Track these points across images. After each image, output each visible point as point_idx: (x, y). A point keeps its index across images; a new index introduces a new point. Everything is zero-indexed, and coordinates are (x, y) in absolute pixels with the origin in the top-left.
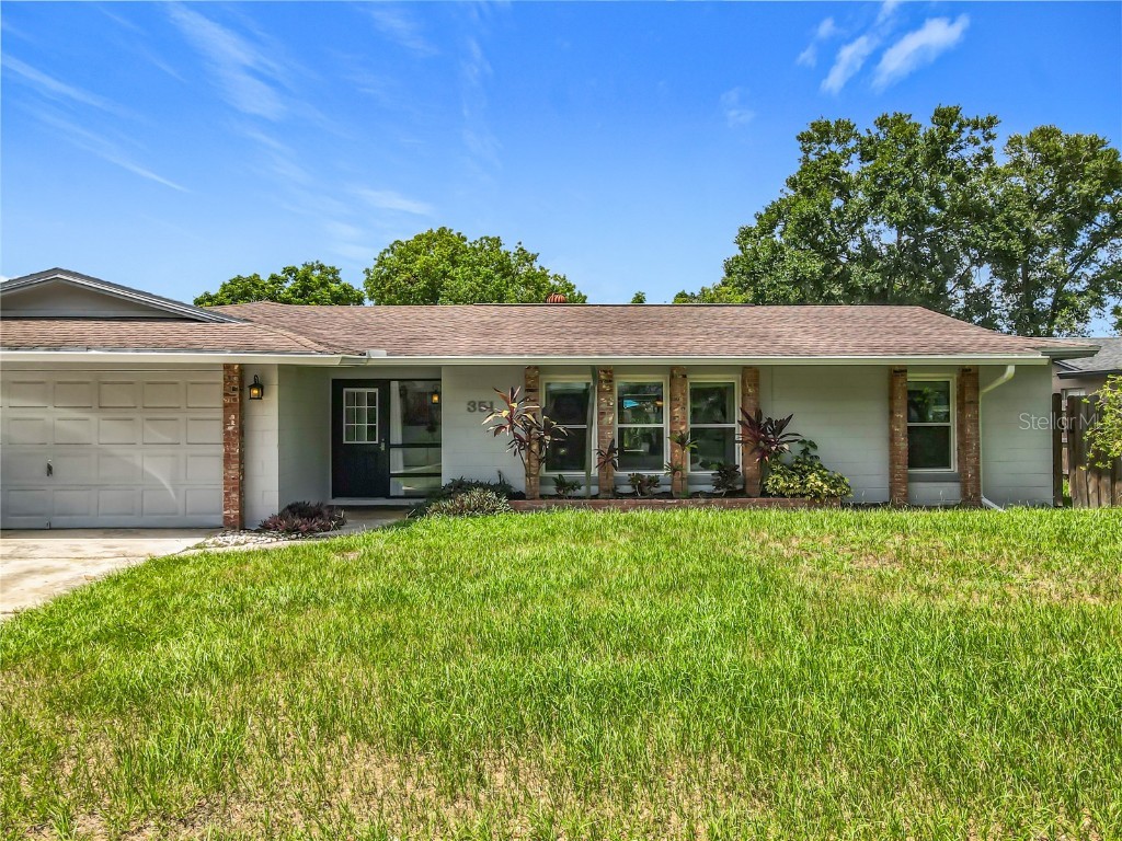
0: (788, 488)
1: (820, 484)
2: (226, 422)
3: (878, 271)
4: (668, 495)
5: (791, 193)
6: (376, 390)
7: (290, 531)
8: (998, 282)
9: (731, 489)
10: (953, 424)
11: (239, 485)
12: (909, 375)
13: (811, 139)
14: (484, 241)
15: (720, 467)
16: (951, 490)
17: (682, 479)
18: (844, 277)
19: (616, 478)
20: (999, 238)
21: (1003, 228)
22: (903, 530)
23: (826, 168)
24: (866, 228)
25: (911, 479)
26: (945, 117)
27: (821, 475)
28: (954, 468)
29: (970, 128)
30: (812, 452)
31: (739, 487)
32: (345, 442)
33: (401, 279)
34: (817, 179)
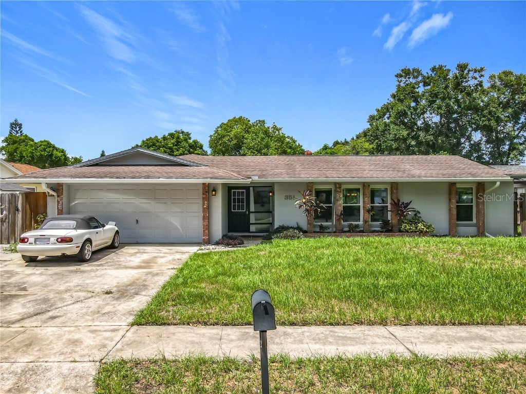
0: (410, 229)
1: (423, 227)
2: (204, 204)
3: (432, 135)
4: (362, 232)
5: (392, 100)
6: (245, 191)
7: (228, 245)
8: (484, 139)
9: (388, 229)
10: (474, 204)
11: (208, 228)
12: (457, 185)
13: (401, 76)
14: (258, 122)
15: (383, 221)
16: (473, 230)
17: (368, 225)
18: (416, 138)
19: (343, 225)
20: (485, 120)
21: (487, 116)
22: (459, 244)
23: (409, 89)
24: (426, 115)
25: (458, 225)
26: (462, 67)
27: (424, 225)
28: (474, 221)
29: (473, 72)
30: (418, 215)
31: (390, 228)
32: (232, 211)
33: (226, 139)
34: (405, 94)
